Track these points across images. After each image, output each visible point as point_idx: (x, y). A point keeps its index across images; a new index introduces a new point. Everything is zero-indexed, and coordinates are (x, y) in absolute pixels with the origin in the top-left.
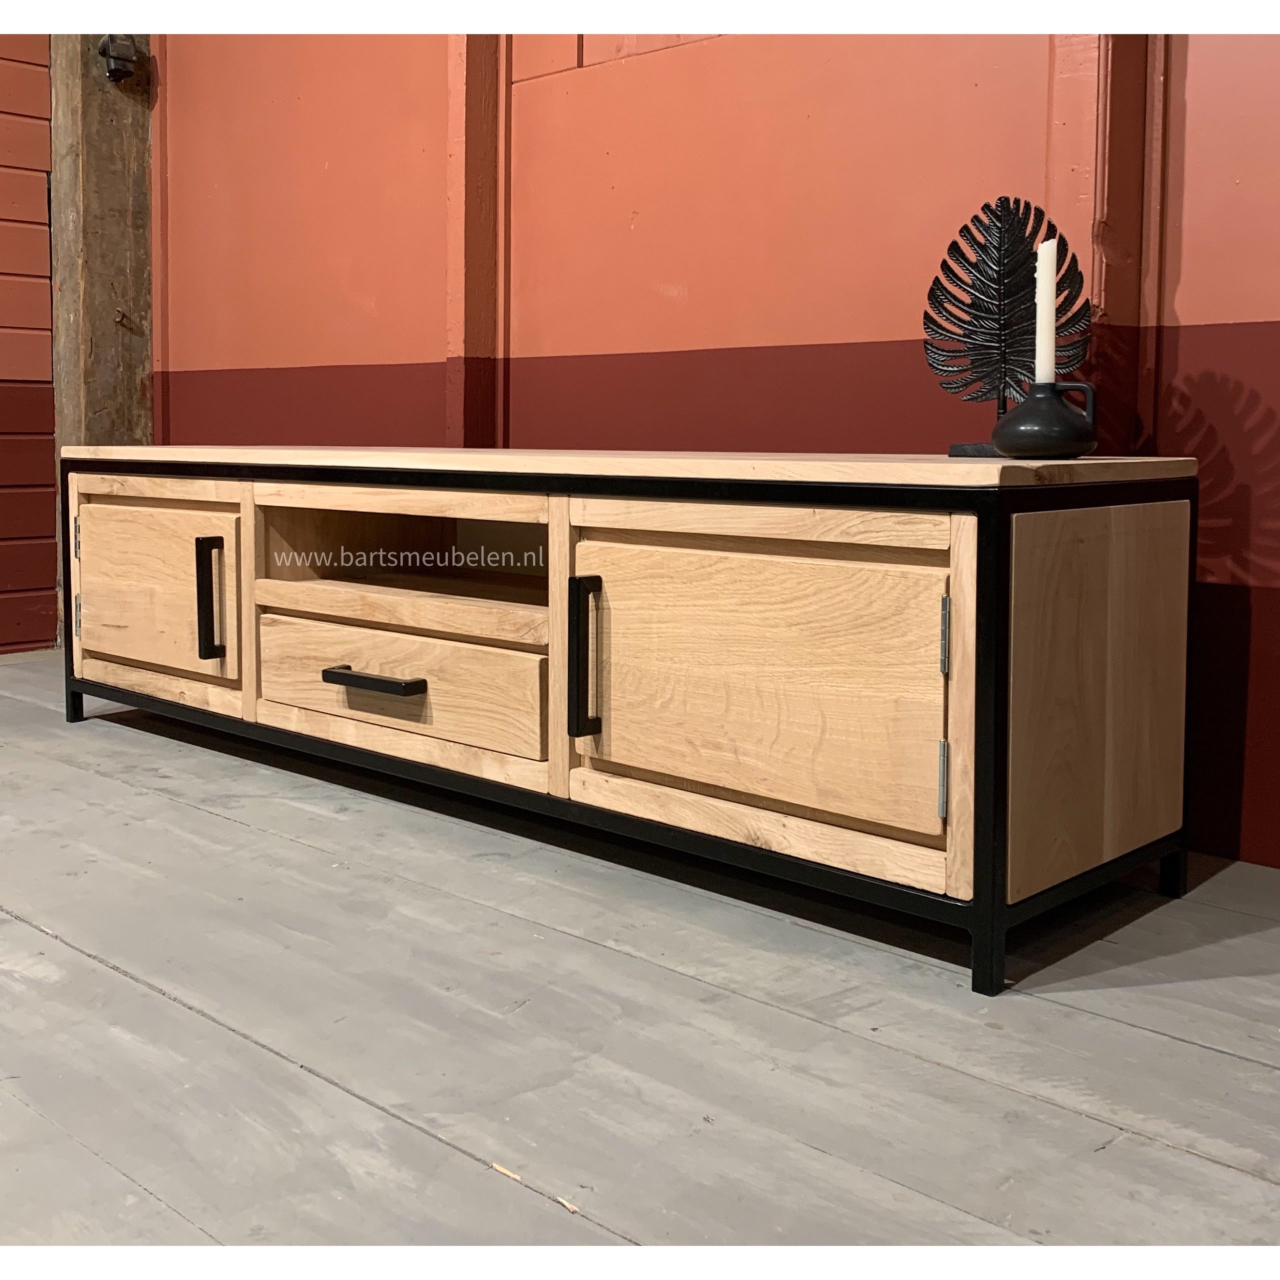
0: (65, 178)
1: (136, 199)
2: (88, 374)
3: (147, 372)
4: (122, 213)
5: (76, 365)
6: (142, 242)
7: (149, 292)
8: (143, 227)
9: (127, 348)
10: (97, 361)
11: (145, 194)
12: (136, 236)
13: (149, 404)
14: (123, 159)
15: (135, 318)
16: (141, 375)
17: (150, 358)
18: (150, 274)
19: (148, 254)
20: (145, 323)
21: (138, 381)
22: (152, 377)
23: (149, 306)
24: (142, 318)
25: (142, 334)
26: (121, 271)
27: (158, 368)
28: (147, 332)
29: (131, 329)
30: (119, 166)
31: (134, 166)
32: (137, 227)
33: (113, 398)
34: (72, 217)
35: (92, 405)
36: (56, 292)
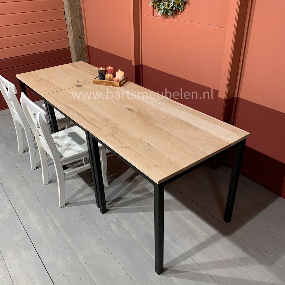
0: (67, 11)
1: (79, 13)
2: (75, 48)
4: (77, 17)
5: (73, 46)
6: (81, 22)
7: (84, 30)
8: (81, 18)
9: (81, 42)
10: (77, 45)
11: (81, 12)
12: (80, 21)
13: (86, 51)
14: (76, 6)
15: (82, 36)
16: (84, 46)
17: (85, 43)
18: (83, 27)
19: (83, 24)
20: (84, 37)
22: (86, 46)
23: (84, 33)
24: (83, 36)
25: (83, 39)
26: (79, 28)
27: (87, 45)
29: (81, 38)
30: (76, 7)
31: (78, 7)
32: (80, 19)
33: (80, 51)
34: (69, 18)
35: (76, 53)
36: (68, 32)
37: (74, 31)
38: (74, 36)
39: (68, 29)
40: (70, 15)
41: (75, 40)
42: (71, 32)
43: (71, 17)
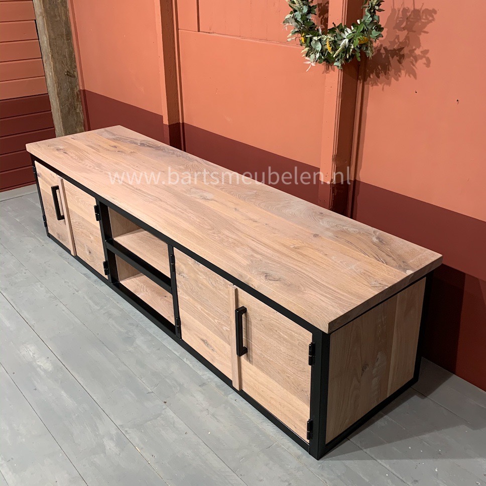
0: (41, 24)
1: (66, 29)
2: (59, 94)
3: (78, 89)
4: (62, 35)
5: (55, 90)
6: (70, 45)
7: (75, 62)
8: (70, 39)
9: (71, 83)
10: (61, 89)
11: (69, 27)
12: (68, 43)
13: (80, 100)
14: (59, 16)
15: (71, 72)
16: (76, 91)
17: (78, 84)
18: (74, 56)
19: (73, 49)
20: (75, 73)
21: (76, 93)
22: (80, 91)
23: (76, 67)
24: (74, 71)
25: (74, 77)
26: (65, 56)
27: (81, 88)
28: (76, 76)
29: (71, 76)
30: (58, 18)
31: (64, 18)
32: (68, 40)
33: (68, 100)
34: (45, 39)
35: (61, 104)
36: (44, 63)
37: (55, 63)
38: (56, 71)
39: (44, 58)
40: (47, 32)
41: (58, 80)
42: (50, 65)
43: (49, 36)
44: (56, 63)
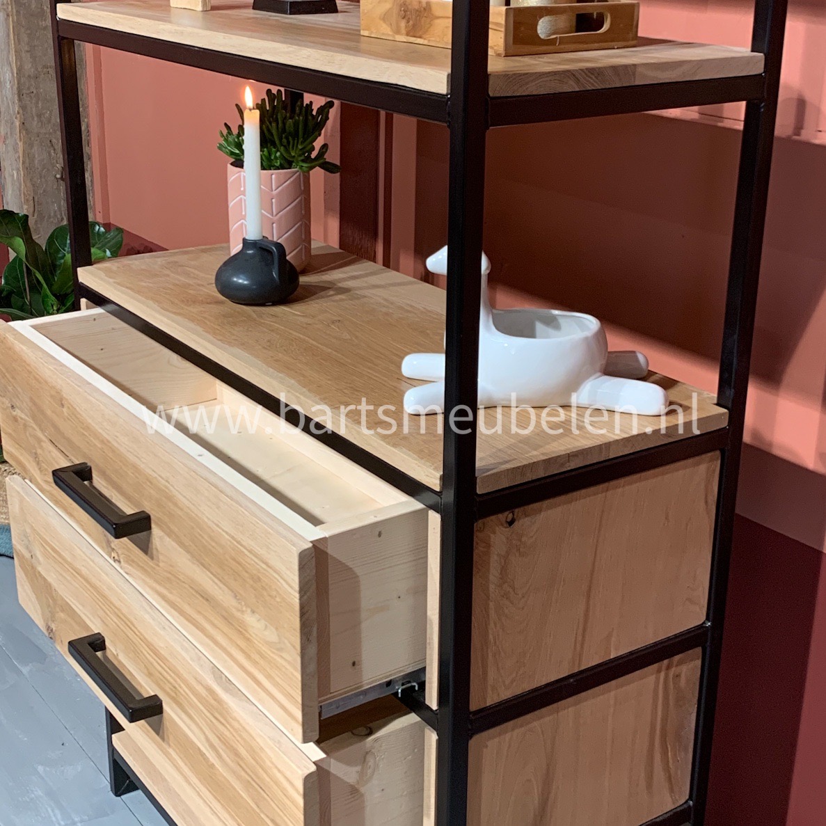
17: (92, 209)
20: (86, 175)
27: (100, 219)
37: (29, 145)
38: (29, 169)
41: (35, 192)
44: (31, 145)
